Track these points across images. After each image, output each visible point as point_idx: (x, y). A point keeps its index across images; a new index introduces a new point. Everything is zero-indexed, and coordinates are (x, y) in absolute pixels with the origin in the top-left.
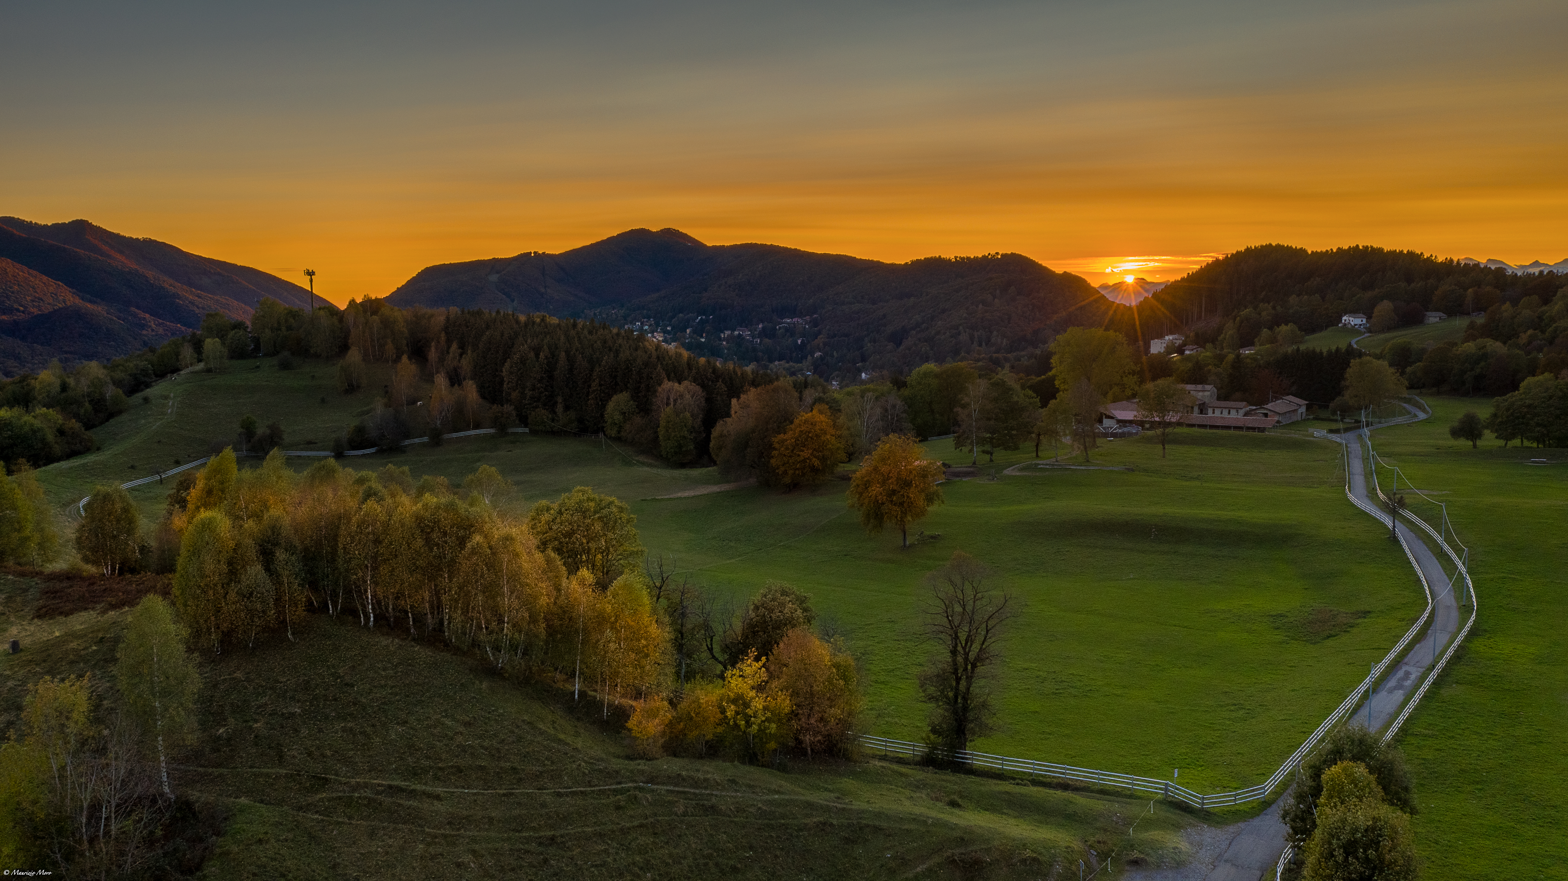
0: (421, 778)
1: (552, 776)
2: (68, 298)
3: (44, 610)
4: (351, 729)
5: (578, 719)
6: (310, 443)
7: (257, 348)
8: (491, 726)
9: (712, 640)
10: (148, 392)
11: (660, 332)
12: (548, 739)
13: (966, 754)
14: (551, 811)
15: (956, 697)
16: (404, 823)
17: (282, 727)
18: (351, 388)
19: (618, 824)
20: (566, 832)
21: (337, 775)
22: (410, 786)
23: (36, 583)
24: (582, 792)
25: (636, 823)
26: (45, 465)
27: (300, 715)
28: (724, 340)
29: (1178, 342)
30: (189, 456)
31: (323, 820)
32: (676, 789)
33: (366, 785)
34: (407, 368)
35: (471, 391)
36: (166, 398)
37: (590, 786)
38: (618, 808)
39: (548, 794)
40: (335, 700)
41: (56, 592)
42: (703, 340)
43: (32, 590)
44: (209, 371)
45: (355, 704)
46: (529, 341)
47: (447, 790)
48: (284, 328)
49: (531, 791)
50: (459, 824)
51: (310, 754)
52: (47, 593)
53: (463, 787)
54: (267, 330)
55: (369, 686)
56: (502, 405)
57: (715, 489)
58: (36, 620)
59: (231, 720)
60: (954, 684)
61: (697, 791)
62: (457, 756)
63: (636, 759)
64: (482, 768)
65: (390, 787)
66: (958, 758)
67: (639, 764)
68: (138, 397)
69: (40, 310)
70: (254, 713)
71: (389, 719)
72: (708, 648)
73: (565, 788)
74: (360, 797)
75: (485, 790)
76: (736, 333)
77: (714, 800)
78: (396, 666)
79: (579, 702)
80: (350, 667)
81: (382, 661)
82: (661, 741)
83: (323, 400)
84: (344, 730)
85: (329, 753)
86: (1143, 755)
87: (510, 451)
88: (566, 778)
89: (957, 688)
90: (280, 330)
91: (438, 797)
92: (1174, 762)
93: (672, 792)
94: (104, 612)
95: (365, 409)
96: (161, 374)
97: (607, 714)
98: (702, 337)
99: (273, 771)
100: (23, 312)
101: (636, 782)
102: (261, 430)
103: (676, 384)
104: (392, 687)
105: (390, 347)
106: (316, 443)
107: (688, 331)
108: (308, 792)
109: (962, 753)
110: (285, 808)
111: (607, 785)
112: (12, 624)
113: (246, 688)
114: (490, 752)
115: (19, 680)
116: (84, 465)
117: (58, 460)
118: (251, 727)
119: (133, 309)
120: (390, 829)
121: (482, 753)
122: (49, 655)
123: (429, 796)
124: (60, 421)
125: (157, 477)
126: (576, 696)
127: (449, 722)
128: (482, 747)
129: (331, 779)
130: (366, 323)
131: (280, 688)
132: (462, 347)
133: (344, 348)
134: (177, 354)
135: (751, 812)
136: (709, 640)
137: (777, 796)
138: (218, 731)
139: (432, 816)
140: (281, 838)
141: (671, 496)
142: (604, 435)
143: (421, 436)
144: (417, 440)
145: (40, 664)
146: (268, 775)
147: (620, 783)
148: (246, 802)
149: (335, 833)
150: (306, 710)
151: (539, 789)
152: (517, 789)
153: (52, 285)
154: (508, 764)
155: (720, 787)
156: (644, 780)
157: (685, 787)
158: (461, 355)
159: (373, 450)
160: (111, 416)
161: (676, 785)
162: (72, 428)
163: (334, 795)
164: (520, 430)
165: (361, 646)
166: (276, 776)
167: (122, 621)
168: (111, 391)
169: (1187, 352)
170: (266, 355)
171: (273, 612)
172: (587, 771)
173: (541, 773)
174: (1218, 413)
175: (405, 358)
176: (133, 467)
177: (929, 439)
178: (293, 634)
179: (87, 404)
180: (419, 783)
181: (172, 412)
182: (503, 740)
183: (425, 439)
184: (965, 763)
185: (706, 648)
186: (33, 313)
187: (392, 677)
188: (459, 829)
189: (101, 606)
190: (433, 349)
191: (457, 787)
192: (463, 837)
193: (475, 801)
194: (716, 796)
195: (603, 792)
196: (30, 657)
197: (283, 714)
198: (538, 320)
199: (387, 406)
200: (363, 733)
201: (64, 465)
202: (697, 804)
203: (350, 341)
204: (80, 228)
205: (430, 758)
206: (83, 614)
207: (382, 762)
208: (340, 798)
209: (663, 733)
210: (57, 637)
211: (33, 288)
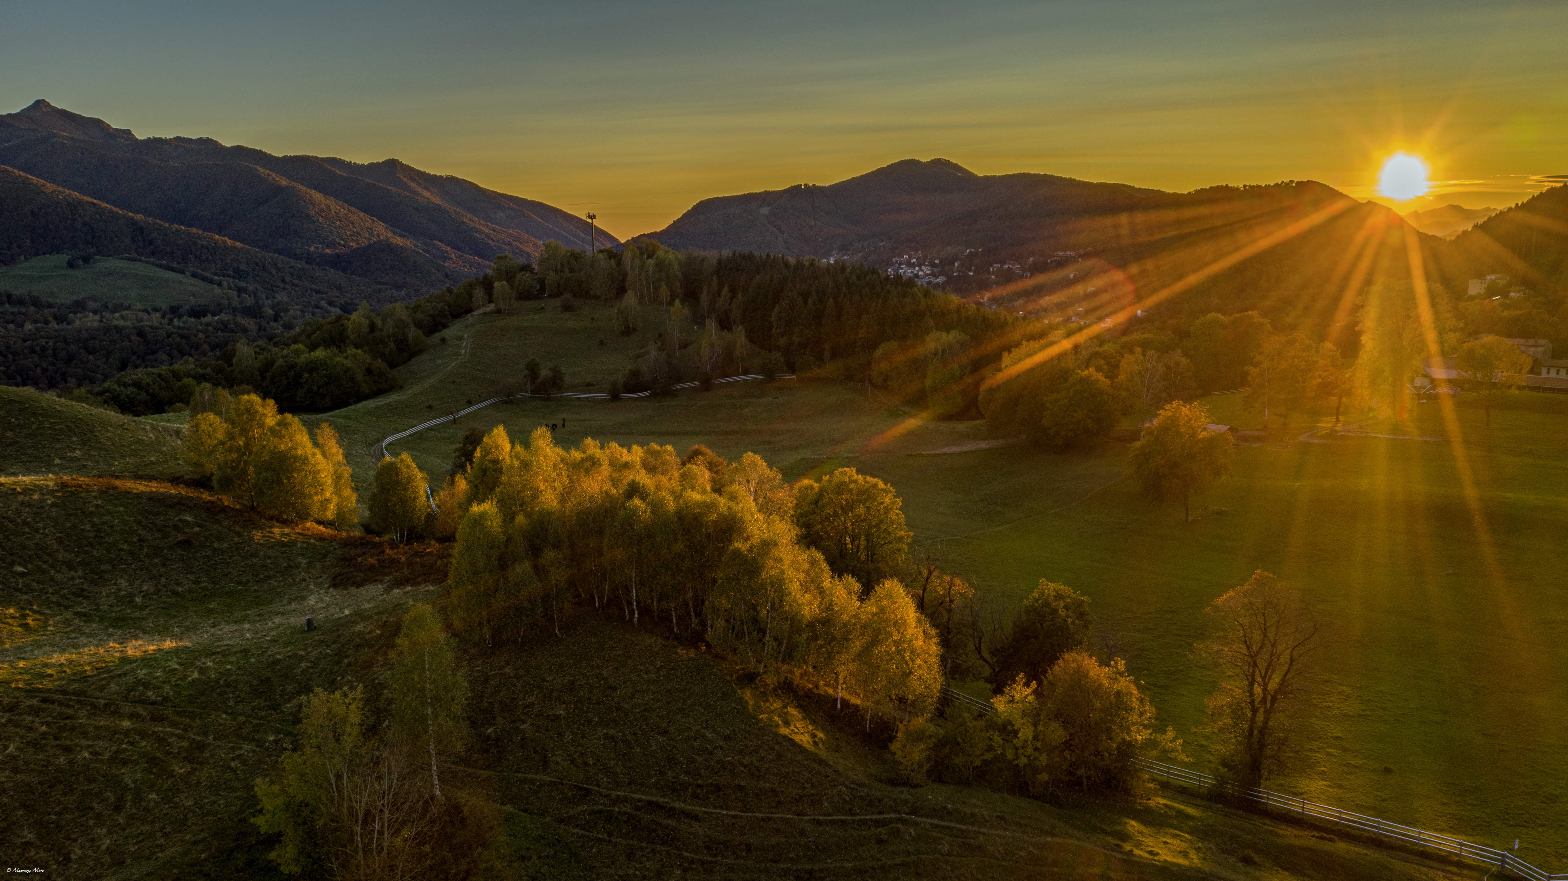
0: (680, 795)
1: (812, 801)
2: (382, 231)
3: (340, 578)
4: (613, 737)
5: (840, 730)
6: (589, 385)
7: (542, 289)
8: (751, 741)
9: (980, 640)
10: (446, 333)
11: (927, 265)
12: (809, 759)
13: (1260, 792)
14: (810, 841)
15: (1251, 730)
16: (663, 844)
17: (547, 731)
18: (628, 331)
19: (879, 860)
20: (825, 865)
21: (598, 785)
22: (669, 803)
23: (335, 549)
24: (842, 821)
25: (898, 860)
26: (356, 402)
27: (564, 717)
28: (993, 274)
29: (1502, 283)
30: (480, 396)
31: (583, 836)
32: (941, 823)
33: (625, 800)
34: (679, 310)
35: (739, 336)
36: (461, 338)
37: (851, 815)
38: (880, 841)
39: (806, 822)
40: (599, 703)
41: (350, 560)
42: (971, 274)
43: (330, 555)
44: (499, 312)
45: (618, 709)
46: (798, 286)
47: (706, 810)
48: (567, 271)
49: (790, 816)
50: (717, 849)
51: (573, 761)
52: (342, 559)
53: (721, 808)
54: (551, 273)
55: (631, 690)
56: (770, 352)
57: (983, 445)
58: (331, 589)
59: (500, 719)
60: (1249, 714)
61: (964, 827)
62: (716, 773)
63: (898, 785)
64: (741, 788)
65: (650, 803)
66: (1251, 795)
67: (902, 793)
68: (436, 337)
69: (358, 244)
70: (522, 713)
71: (650, 727)
72: (976, 649)
73: (825, 815)
74: (619, 813)
75: (744, 812)
76: (1006, 266)
77: (981, 838)
78: (659, 669)
79: (841, 711)
80: (614, 669)
81: (645, 663)
82: (926, 767)
83: (602, 343)
84: (606, 737)
85: (591, 762)
86: (1469, 804)
87: (777, 398)
88: (826, 804)
89: (1253, 720)
90: (564, 272)
91: (696, 818)
92: (1507, 817)
93: (937, 826)
94: (388, 590)
95: (641, 351)
96: (456, 316)
97: (870, 725)
98: (970, 270)
99: (538, 777)
100: (344, 246)
101: (899, 812)
102: (545, 372)
103: (944, 334)
104: (654, 693)
105: (664, 289)
106: (594, 385)
107: (956, 264)
108: (570, 803)
109: (1255, 791)
110: (548, 819)
111: (868, 814)
112: (311, 592)
113: (514, 685)
114: (749, 771)
115: (312, 662)
116: (388, 405)
117: (366, 398)
118: (517, 729)
119: (436, 242)
120: (649, 850)
121: (742, 771)
122: (339, 636)
123: (688, 815)
124: (368, 361)
125: (451, 417)
126: (839, 706)
127: (708, 734)
128: (742, 764)
129: (592, 790)
130: (642, 266)
131: (546, 688)
132: (733, 291)
133: (622, 290)
134: (471, 296)
135: (1021, 856)
136: (977, 640)
137: (1049, 839)
138: (487, 730)
139: (690, 838)
140: (543, 854)
141: (937, 452)
142: (871, 383)
143: (692, 381)
144: (687, 385)
145: (330, 646)
146: (532, 782)
147: (882, 813)
148: (512, 810)
149: (594, 850)
150: (570, 713)
151: (798, 815)
152: (775, 813)
153: (368, 221)
154: (767, 785)
155: (988, 825)
156: (907, 810)
157: (950, 821)
158: (732, 298)
159: (647, 393)
160: (412, 355)
161: (941, 818)
162: (378, 368)
163: (595, 808)
164: (787, 376)
165: (625, 645)
166: (540, 784)
167: (404, 604)
168: (413, 332)
169: (1512, 294)
170: (551, 296)
171: (540, 610)
172: (848, 798)
173: (801, 797)
174: (1553, 373)
175: (677, 302)
176: (430, 407)
177: (1213, 393)
178: (559, 630)
179: (392, 345)
180: (678, 800)
181: (465, 353)
182: (763, 758)
183: (696, 384)
184: (1260, 802)
185: (974, 648)
186: (352, 246)
187: (654, 681)
188: (716, 855)
189: (389, 578)
190: (705, 294)
191: (715, 807)
192: (720, 865)
193: (733, 824)
194: (984, 834)
195: (864, 822)
196: (322, 638)
197: (548, 716)
198: (808, 264)
199: (661, 349)
200: (625, 741)
201: (371, 403)
202: (963, 843)
203: (627, 284)
204: (392, 165)
205: (690, 773)
206: (371, 587)
207: (642, 775)
208: (600, 812)
209: (928, 759)
210: (347, 616)
211: (353, 223)
